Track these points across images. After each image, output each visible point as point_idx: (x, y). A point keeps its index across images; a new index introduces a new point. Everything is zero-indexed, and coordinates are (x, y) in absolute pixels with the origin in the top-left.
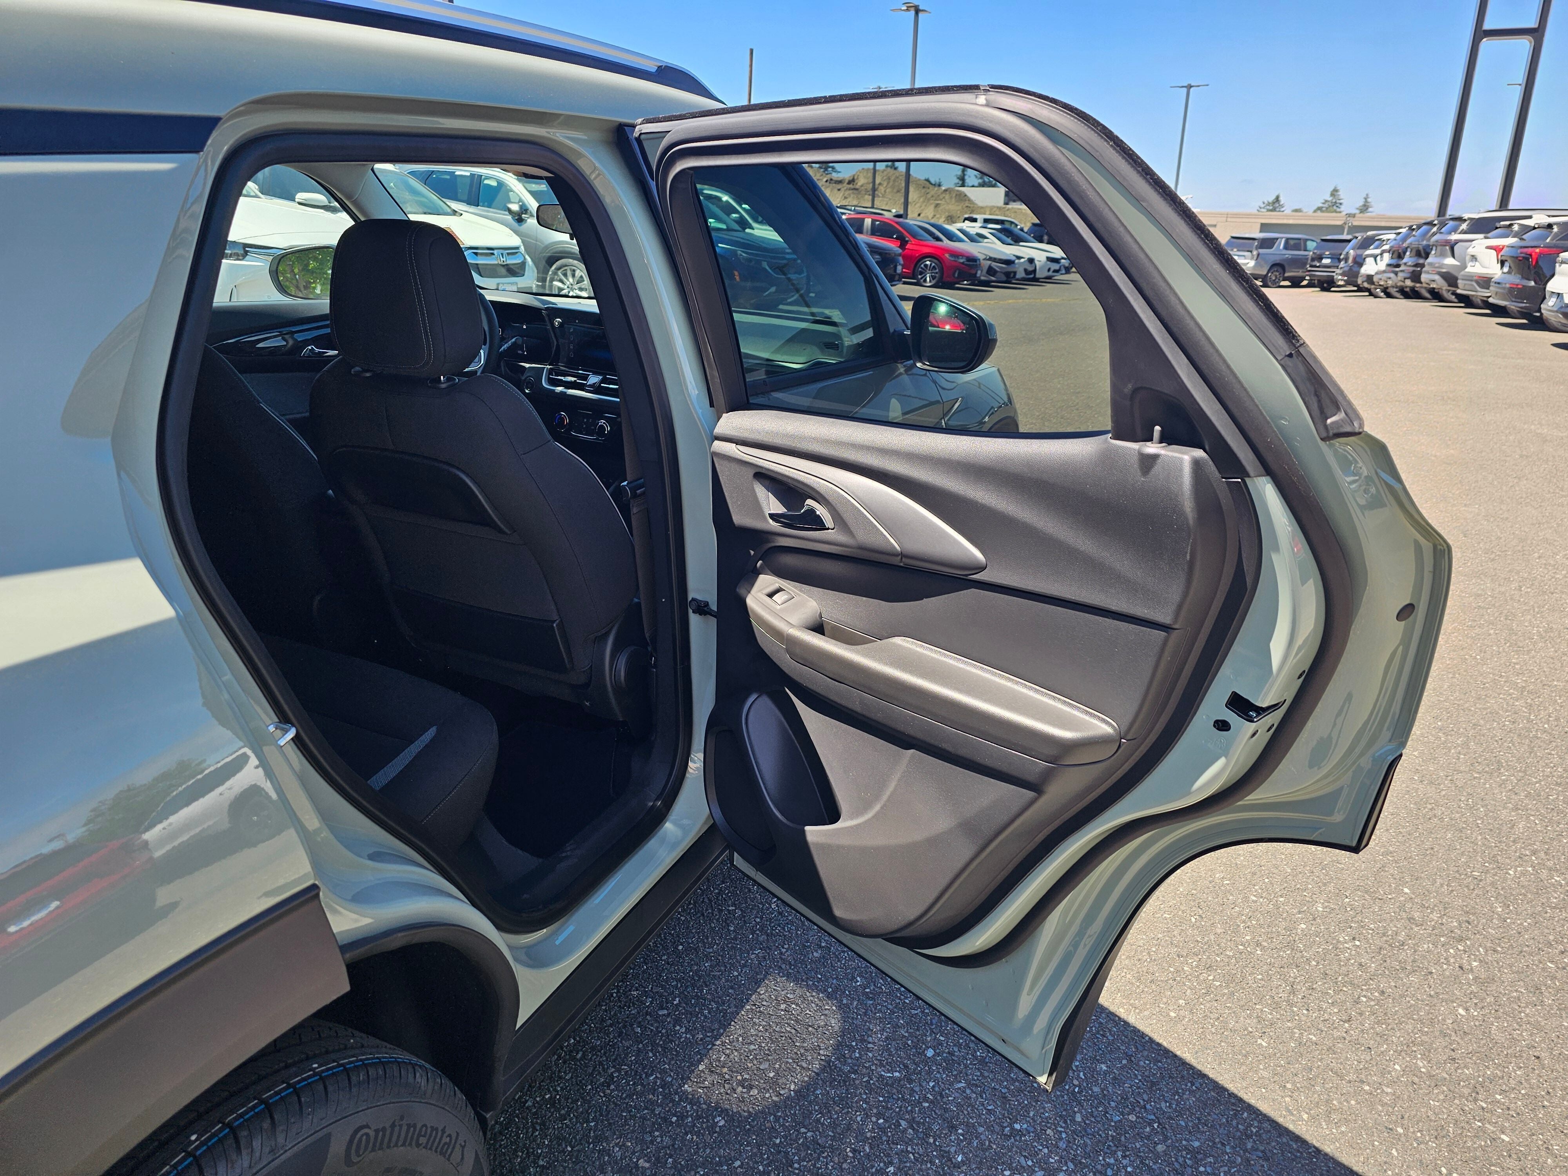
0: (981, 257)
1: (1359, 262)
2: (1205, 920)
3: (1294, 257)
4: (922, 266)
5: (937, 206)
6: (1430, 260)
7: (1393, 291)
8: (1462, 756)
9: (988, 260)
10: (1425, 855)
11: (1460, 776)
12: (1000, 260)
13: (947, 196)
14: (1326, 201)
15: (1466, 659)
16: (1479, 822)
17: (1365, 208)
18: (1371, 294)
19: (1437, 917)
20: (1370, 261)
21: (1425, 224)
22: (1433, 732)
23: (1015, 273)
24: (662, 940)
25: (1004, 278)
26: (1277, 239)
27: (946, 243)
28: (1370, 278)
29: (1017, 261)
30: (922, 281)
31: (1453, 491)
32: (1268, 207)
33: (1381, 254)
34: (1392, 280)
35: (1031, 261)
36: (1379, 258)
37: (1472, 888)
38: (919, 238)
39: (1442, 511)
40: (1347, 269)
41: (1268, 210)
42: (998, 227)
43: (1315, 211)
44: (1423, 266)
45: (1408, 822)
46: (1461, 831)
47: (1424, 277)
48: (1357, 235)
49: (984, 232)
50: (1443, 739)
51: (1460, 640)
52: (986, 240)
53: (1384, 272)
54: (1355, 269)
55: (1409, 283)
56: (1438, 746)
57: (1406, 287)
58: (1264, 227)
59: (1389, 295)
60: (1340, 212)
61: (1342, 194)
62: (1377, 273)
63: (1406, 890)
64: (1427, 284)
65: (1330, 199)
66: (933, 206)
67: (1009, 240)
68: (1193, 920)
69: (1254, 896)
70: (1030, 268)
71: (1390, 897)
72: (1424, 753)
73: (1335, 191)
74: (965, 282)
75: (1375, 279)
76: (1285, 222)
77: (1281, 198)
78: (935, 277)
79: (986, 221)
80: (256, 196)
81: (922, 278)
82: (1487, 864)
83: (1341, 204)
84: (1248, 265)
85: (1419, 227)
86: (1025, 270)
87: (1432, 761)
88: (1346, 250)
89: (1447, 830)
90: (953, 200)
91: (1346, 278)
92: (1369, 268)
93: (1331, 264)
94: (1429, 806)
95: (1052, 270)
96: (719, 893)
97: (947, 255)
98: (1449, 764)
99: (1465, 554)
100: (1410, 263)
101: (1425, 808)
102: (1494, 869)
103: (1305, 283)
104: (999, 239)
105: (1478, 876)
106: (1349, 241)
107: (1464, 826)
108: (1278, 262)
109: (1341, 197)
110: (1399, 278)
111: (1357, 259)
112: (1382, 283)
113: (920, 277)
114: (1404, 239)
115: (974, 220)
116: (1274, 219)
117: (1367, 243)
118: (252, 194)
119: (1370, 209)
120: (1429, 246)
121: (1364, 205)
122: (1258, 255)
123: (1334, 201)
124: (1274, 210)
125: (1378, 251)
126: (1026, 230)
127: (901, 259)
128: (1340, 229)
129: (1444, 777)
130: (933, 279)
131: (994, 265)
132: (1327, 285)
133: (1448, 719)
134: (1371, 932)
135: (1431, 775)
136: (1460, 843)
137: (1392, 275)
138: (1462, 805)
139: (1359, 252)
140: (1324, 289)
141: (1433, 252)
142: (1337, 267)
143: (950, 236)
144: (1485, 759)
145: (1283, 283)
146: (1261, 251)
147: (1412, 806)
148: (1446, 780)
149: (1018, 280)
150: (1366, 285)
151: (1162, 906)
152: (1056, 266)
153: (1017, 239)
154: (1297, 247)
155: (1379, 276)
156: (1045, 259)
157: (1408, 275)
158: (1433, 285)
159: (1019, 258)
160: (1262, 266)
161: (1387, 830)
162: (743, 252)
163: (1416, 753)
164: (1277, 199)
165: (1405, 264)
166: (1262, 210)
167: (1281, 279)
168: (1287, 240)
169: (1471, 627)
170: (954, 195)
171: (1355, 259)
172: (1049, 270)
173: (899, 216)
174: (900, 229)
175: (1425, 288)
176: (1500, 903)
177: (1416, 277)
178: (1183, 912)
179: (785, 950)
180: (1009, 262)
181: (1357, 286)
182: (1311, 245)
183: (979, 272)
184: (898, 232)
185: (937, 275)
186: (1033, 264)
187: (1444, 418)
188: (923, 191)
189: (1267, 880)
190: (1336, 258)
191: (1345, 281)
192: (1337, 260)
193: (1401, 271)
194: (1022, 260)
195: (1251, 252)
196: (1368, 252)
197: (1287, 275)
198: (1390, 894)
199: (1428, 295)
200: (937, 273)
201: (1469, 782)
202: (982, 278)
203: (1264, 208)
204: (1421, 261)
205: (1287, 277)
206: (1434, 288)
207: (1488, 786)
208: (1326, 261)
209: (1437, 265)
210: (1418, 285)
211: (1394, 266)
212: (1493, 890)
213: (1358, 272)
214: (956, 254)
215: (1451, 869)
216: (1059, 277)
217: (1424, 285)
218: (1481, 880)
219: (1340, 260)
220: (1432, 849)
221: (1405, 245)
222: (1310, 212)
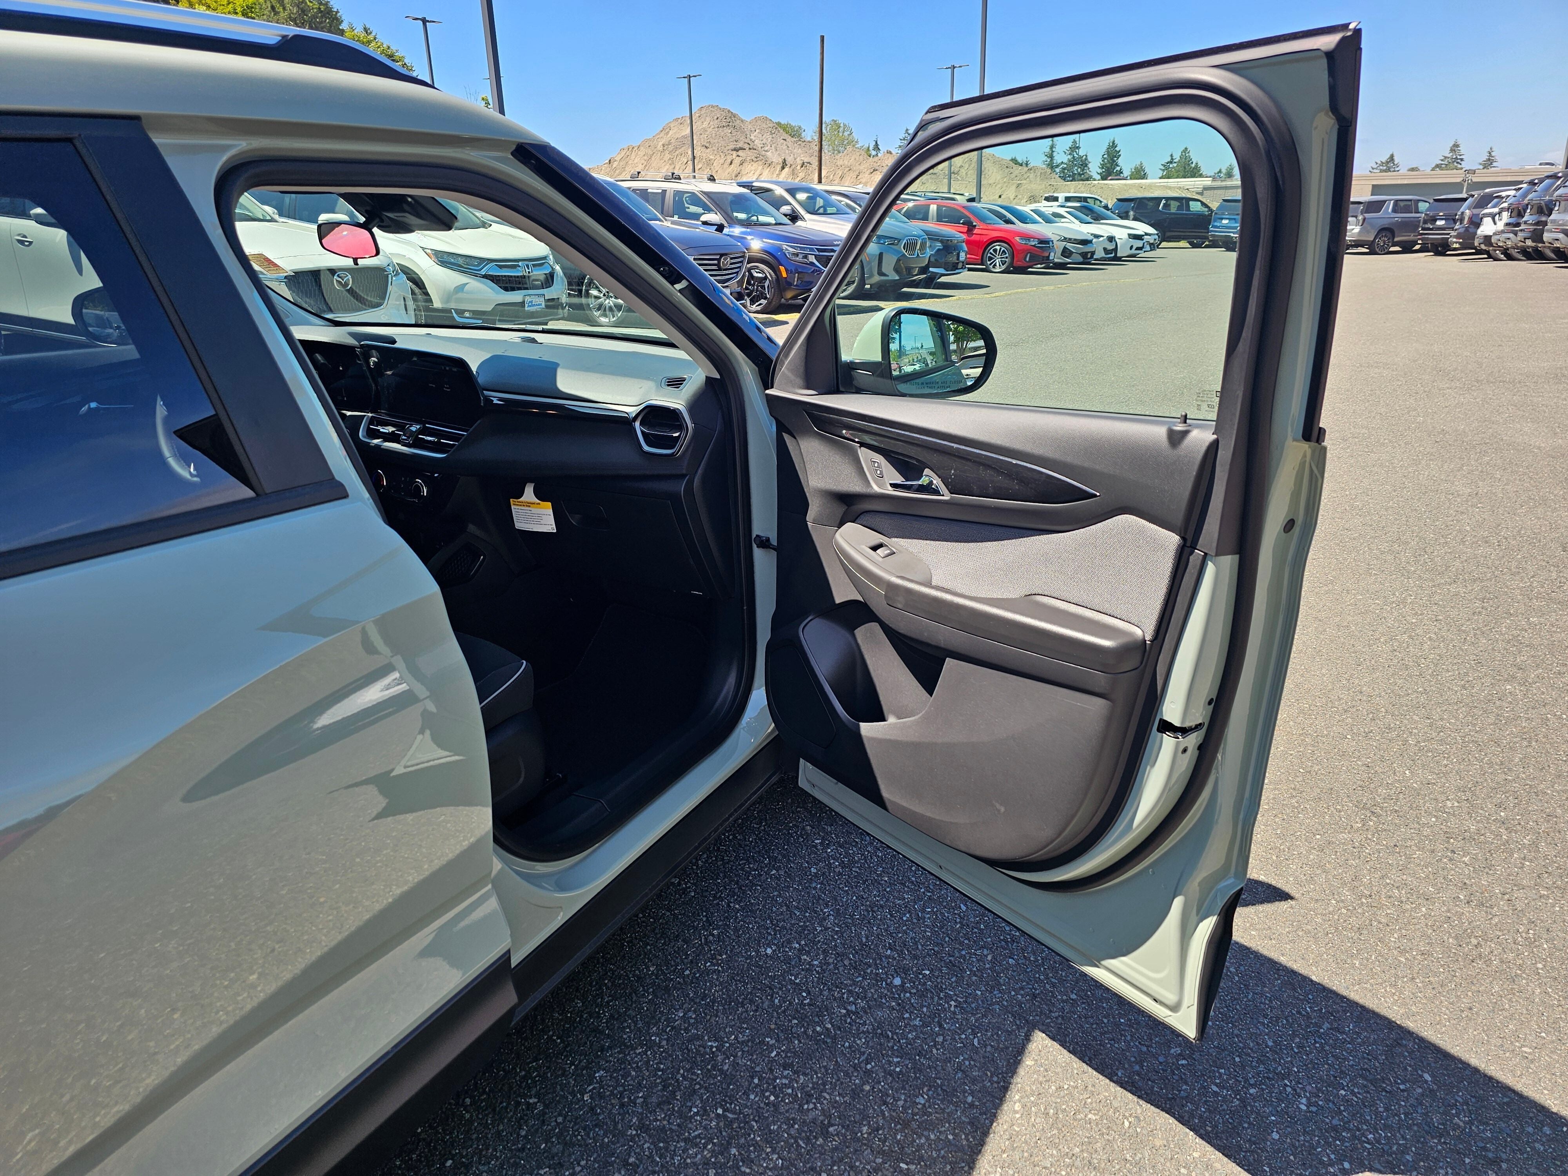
0: (1055, 238)
1: (1476, 223)
2: (1142, 1124)
3: (1403, 219)
4: (991, 251)
5: (1018, 186)
6: (1552, 217)
7: (1514, 253)
8: (1528, 863)
9: (1062, 241)
10: (1460, 1019)
11: (1521, 894)
12: (1075, 240)
13: (1032, 175)
14: (1446, 157)
15: (1547, 719)
16: (1540, 966)
17: (1489, 162)
18: (1490, 257)
19: (1464, 1122)
20: (1487, 221)
21: (1548, 177)
22: (1493, 827)
23: (1093, 253)
24: (430, 1151)
25: (1081, 259)
26: (1385, 201)
27: (1019, 226)
28: (1487, 239)
29: (1094, 240)
30: (991, 266)
31: (1556, 492)
32: (1381, 167)
33: (1499, 213)
34: (1512, 240)
35: (1111, 239)
36: (1497, 217)
37: (1519, 1073)
38: (988, 222)
39: (1539, 518)
40: (1462, 230)
41: (1382, 171)
42: (1078, 204)
43: (1433, 170)
44: (1545, 224)
45: (1442, 966)
46: (1514, 981)
47: (1547, 236)
48: (1473, 193)
49: (1062, 211)
50: (1504, 837)
51: (1543, 693)
52: (1063, 220)
53: (1503, 232)
54: (1472, 230)
55: (1529, 243)
56: (1498, 848)
57: (1528, 247)
58: (1376, 189)
59: (1510, 258)
60: (1461, 169)
61: (1463, 149)
62: (1495, 234)
63: (1427, 1077)
64: (1550, 243)
65: (1450, 155)
66: (1014, 187)
67: (1089, 219)
68: (1127, 1124)
69: (1216, 1085)
70: (1110, 246)
71: (1402, 1087)
72: (1477, 859)
73: (1456, 145)
74: (1039, 266)
75: (1493, 240)
76: (1399, 182)
77: (1395, 158)
78: (1006, 262)
79: (1068, 199)
80: (272, 220)
81: (991, 264)
82: (1543, 1034)
83: (1462, 160)
84: (1353, 231)
85: (1541, 181)
86: (1105, 249)
87: (1487, 870)
88: (1461, 210)
89: (1494, 979)
90: (1038, 179)
91: (1461, 240)
92: (1487, 228)
93: (1445, 226)
94: (1474, 941)
95: (1134, 248)
96: (524, 1077)
97: (1017, 239)
98: (1509, 875)
99: (1561, 575)
100: (1530, 222)
101: (1467, 944)
102: (1553, 1042)
103: (1417, 247)
104: (1076, 218)
105: (1530, 1053)
106: (1465, 200)
107: (1519, 972)
108: (1386, 226)
109: (1462, 152)
110: (1519, 238)
111: (1474, 219)
112: (1500, 244)
113: (989, 263)
114: (1525, 196)
115: (1056, 199)
116: (1388, 179)
117: (1484, 201)
118: (268, 218)
119: (1495, 164)
120: (1552, 201)
121: (1489, 159)
122: (1364, 219)
123: (1454, 157)
124: (1388, 170)
125: (1496, 210)
126: (1110, 206)
127: (964, 244)
128: (1458, 187)
129: (1500, 896)
130: (1003, 265)
131: (1069, 246)
132: (1441, 249)
133: (1514, 807)
134: (1368, 1146)
135: (1482, 893)
136: (1510, 1000)
137: (1511, 235)
138: (1520, 939)
139: (1476, 211)
140: (1438, 253)
141: (1556, 208)
142: (1452, 229)
143: (1023, 219)
144: (1557, 868)
145: (1392, 249)
146: (1367, 215)
147: (1451, 940)
148: (1502, 899)
149: (1096, 260)
150: (1483, 247)
151: (1089, 1100)
152: (1139, 243)
153: (1097, 218)
154: (1407, 209)
155: (1498, 237)
156: (1127, 236)
157: (1529, 235)
158: (1557, 245)
159: (1097, 236)
160: (1368, 232)
161: (1413, 978)
162: (791, 247)
163: (1466, 859)
164: (1392, 158)
165: (1525, 223)
166: (1375, 171)
167: (1390, 244)
168: (1396, 201)
169: (1559, 673)
170: (1039, 174)
171: (1470, 219)
172: (1131, 248)
173: (971, 200)
174: (967, 214)
175: (1549, 247)
176: (1556, 1099)
177: (1537, 236)
178: (1116, 1110)
179: (579, 1168)
180: (1085, 242)
181: (1475, 248)
182: (1423, 206)
183: (1052, 254)
184: (966, 216)
185: (1007, 260)
186: (1114, 243)
187: (1555, 400)
188: (1007, 170)
189: (1237, 1059)
190: (1452, 219)
191: (1460, 243)
192: (1452, 222)
193: (1521, 230)
194: (1101, 239)
195: (1356, 217)
196: (1486, 211)
197: (1396, 239)
198: (1403, 1083)
199: (1553, 256)
200: (1007, 258)
201: (1533, 903)
202: (1056, 260)
203: (1376, 169)
204: (1544, 219)
205: (1396, 242)
206: (1558, 248)
207: (1557, 909)
208: (1440, 223)
209: (1560, 222)
210: (1540, 245)
211: (1513, 226)
212: (1548, 1076)
213: (1476, 234)
214: (1027, 237)
215: (1493, 1041)
216: (1142, 254)
217: (1547, 244)
218: (1532, 1061)
219: (1455, 221)
220: (1470, 1009)
221: (1526, 201)
222: (1428, 170)
